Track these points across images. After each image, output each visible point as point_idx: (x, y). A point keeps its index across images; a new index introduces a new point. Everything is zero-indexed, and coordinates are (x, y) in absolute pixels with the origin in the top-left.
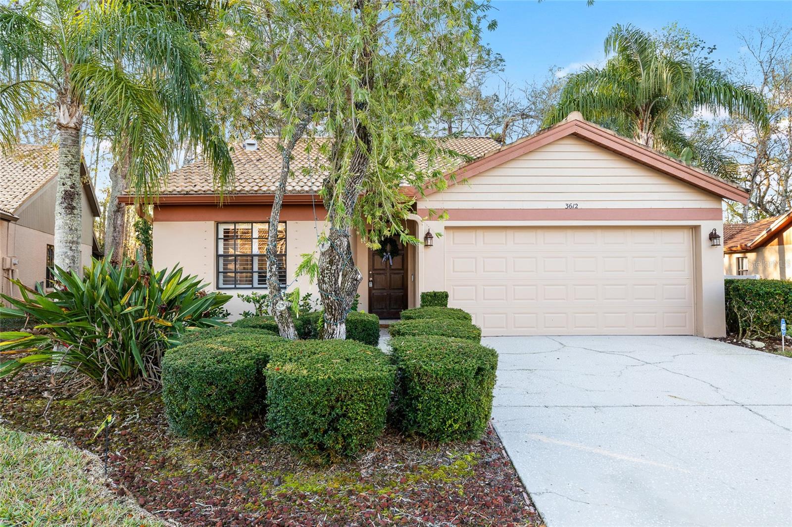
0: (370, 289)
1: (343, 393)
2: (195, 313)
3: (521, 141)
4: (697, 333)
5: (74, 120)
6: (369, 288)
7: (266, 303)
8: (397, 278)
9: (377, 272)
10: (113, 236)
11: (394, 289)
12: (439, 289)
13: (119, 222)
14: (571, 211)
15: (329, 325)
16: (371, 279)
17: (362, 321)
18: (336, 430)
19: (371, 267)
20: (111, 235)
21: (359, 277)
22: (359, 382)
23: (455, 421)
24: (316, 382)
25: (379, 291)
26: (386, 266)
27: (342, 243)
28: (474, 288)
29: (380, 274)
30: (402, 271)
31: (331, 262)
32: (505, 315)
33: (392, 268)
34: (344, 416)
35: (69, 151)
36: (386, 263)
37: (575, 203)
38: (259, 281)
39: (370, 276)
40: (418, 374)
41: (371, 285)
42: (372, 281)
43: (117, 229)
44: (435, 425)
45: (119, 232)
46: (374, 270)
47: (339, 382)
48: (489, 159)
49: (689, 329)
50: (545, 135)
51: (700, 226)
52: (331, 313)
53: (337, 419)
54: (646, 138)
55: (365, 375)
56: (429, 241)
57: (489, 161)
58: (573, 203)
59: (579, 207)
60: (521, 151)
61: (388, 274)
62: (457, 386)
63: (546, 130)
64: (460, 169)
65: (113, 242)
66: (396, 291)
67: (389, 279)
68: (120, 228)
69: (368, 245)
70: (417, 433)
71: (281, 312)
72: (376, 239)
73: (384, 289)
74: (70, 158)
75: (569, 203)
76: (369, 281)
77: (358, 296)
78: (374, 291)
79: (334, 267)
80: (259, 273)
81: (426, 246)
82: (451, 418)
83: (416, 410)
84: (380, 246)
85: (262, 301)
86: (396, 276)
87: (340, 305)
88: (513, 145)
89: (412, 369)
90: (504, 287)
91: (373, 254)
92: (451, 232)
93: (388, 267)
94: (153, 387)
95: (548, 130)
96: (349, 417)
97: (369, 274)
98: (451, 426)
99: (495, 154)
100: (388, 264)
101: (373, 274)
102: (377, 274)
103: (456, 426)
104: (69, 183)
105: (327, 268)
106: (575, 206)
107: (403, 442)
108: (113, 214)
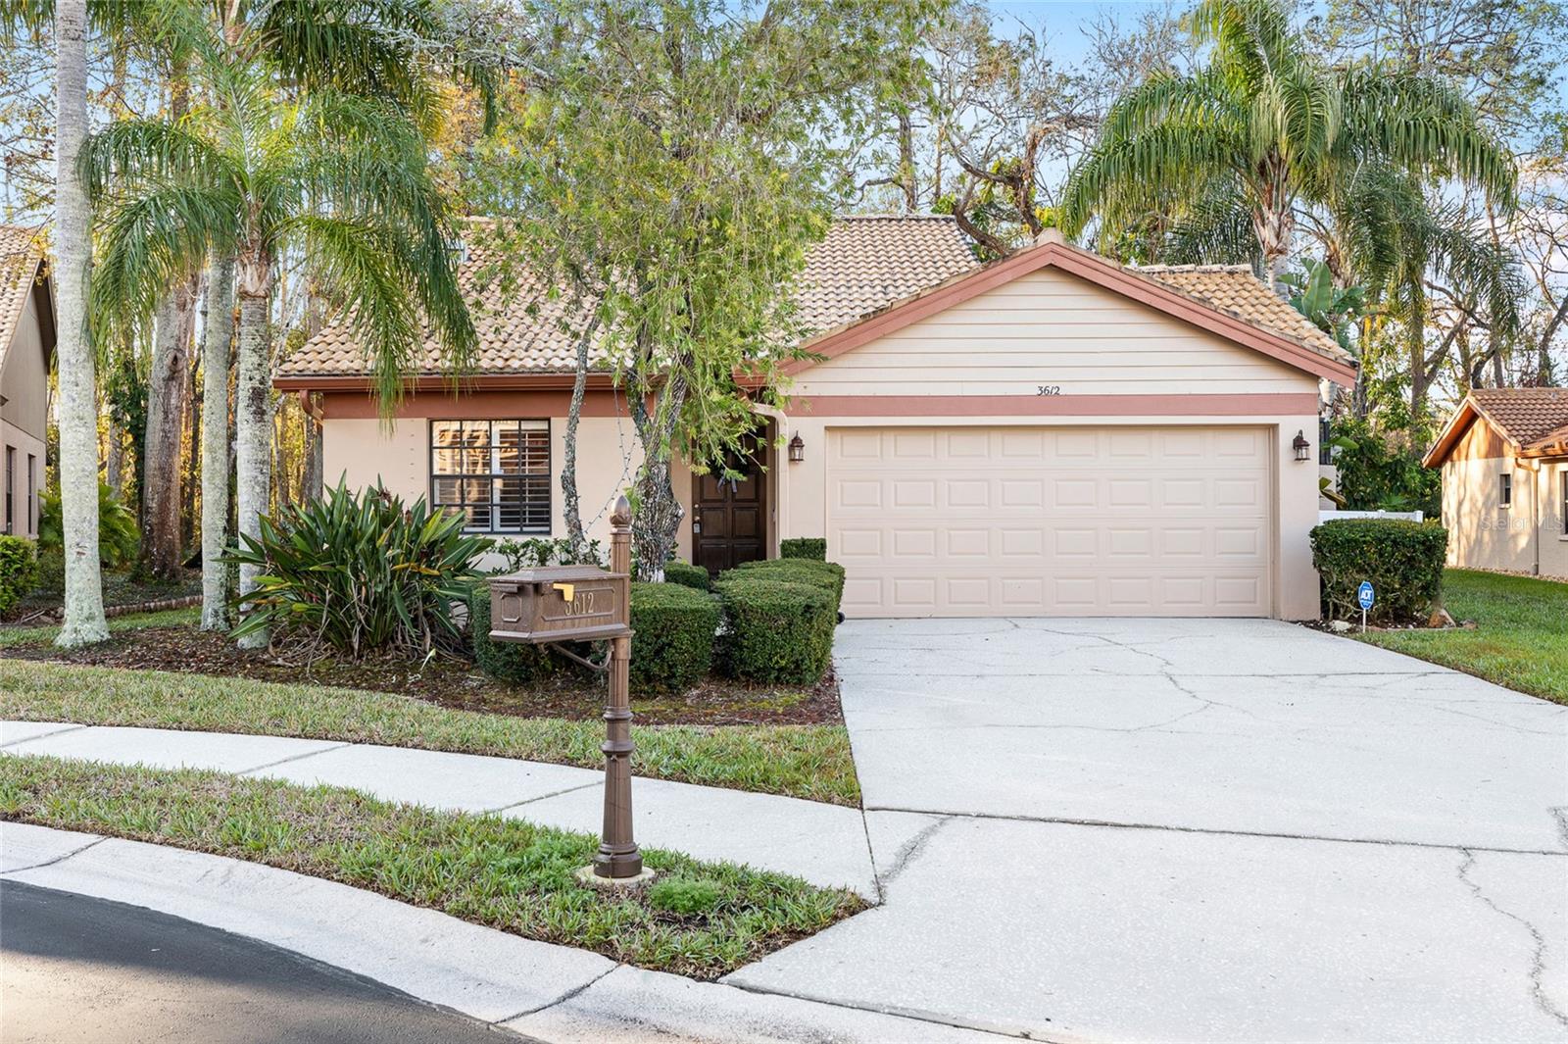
0: (695, 538)
1: (669, 623)
2: (458, 561)
3: (956, 280)
4: (1274, 616)
5: (264, 285)
6: (694, 535)
7: (529, 555)
8: (747, 516)
9: (709, 505)
10: (164, 431)
11: (740, 537)
12: (811, 534)
13: (173, 401)
14: (1048, 399)
15: (644, 571)
16: (698, 518)
17: (684, 573)
18: (663, 659)
19: (697, 497)
20: (158, 427)
21: (681, 512)
22: (684, 612)
23: (782, 658)
24: (643, 611)
25: (714, 541)
26: (726, 494)
27: (660, 471)
28: (878, 533)
29: (714, 509)
30: (755, 504)
31: (647, 495)
32: (932, 582)
33: (737, 497)
34: (670, 645)
35: (257, 331)
36: (726, 490)
37: (1055, 384)
38: (502, 520)
39: (695, 512)
40: (744, 611)
41: (697, 530)
42: (698, 522)
43: (170, 416)
44: (760, 663)
45: (173, 422)
46: (703, 501)
47: (664, 611)
48: (899, 311)
49: (1262, 607)
50: (998, 269)
51: (1278, 425)
52: (647, 557)
53: (662, 648)
54: (1276, 225)
55: (690, 606)
56: (797, 453)
57: (899, 316)
58: (1051, 385)
59: (1060, 392)
60: (956, 297)
61: (730, 511)
62: (783, 622)
63: (1000, 261)
64: (849, 329)
65: (163, 442)
66: (744, 541)
67: (730, 518)
68: (176, 413)
69: (693, 468)
70: (743, 673)
71: (585, 555)
72: (704, 460)
73: (722, 537)
74: (258, 340)
75: (1044, 385)
76: (694, 522)
77: (675, 545)
78: (702, 541)
79: (651, 501)
80: (502, 507)
81: (792, 460)
82: (777, 653)
83: (741, 648)
84: (709, 469)
85: (521, 552)
86: (745, 512)
87: (657, 546)
88: (942, 287)
89: (737, 606)
90: (932, 533)
91: (698, 481)
92: (838, 435)
93: (729, 495)
94: (408, 656)
95: (1004, 262)
96: (675, 648)
97: (694, 508)
98: (777, 662)
99: (910, 302)
100: (729, 492)
101: (700, 509)
102: (709, 509)
103: (783, 663)
104: (258, 377)
105: (643, 502)
106: (1054, 391)
107: (730, 685)
108: (162, 386)
